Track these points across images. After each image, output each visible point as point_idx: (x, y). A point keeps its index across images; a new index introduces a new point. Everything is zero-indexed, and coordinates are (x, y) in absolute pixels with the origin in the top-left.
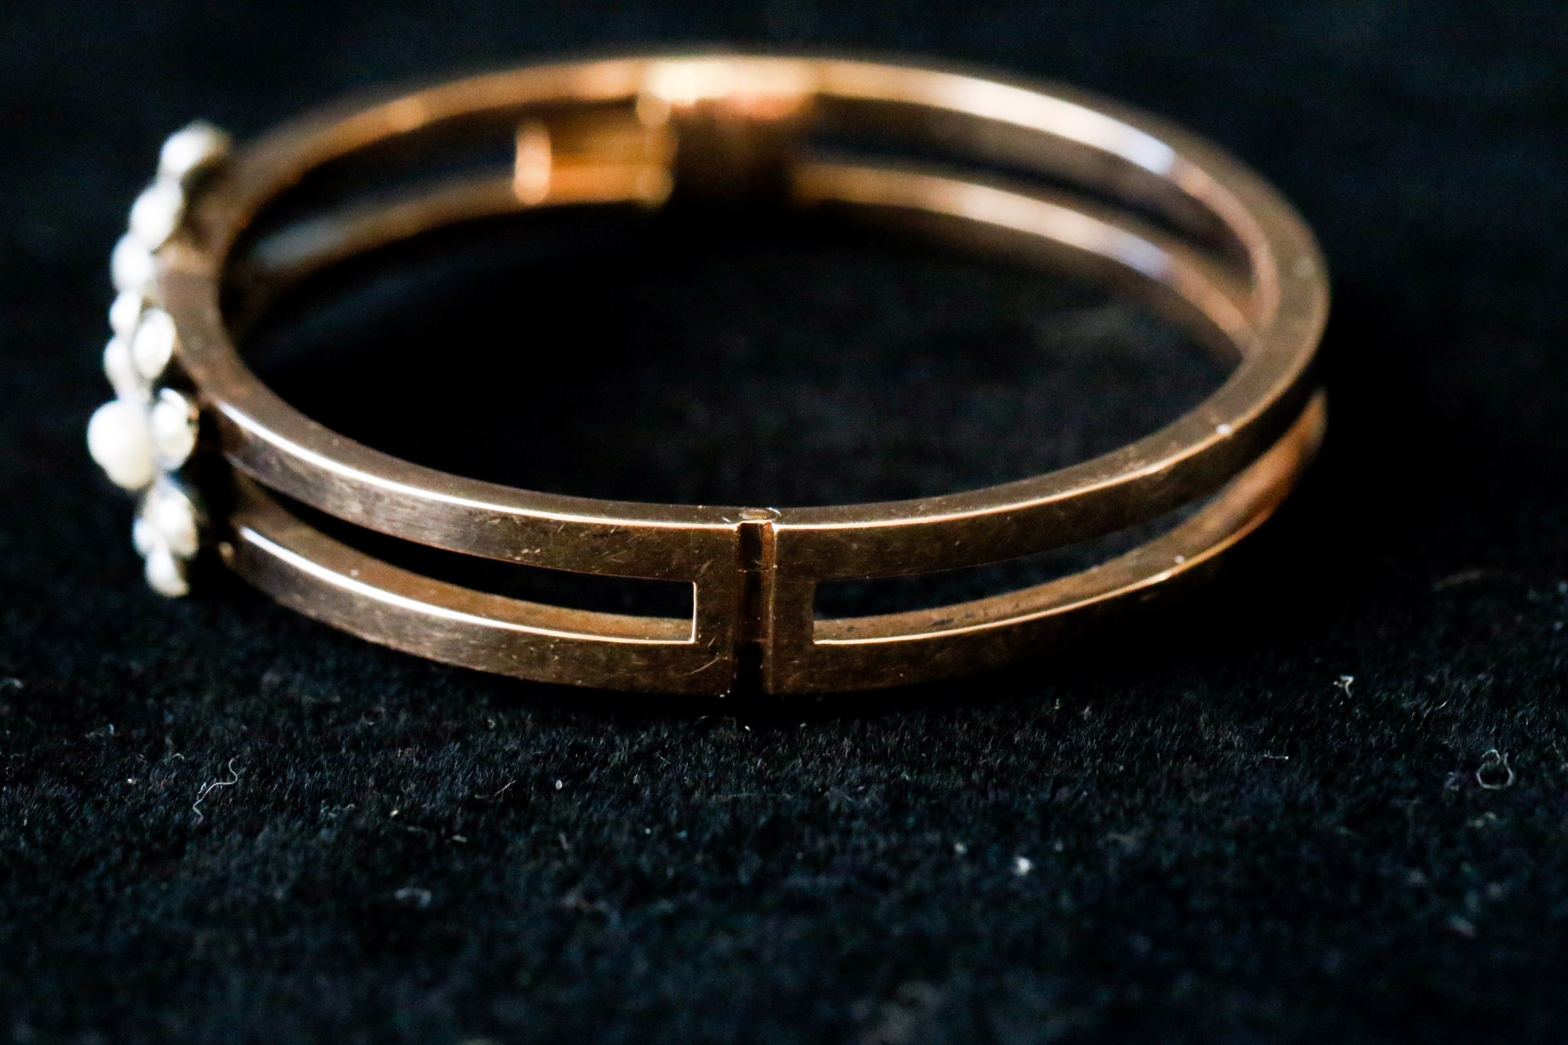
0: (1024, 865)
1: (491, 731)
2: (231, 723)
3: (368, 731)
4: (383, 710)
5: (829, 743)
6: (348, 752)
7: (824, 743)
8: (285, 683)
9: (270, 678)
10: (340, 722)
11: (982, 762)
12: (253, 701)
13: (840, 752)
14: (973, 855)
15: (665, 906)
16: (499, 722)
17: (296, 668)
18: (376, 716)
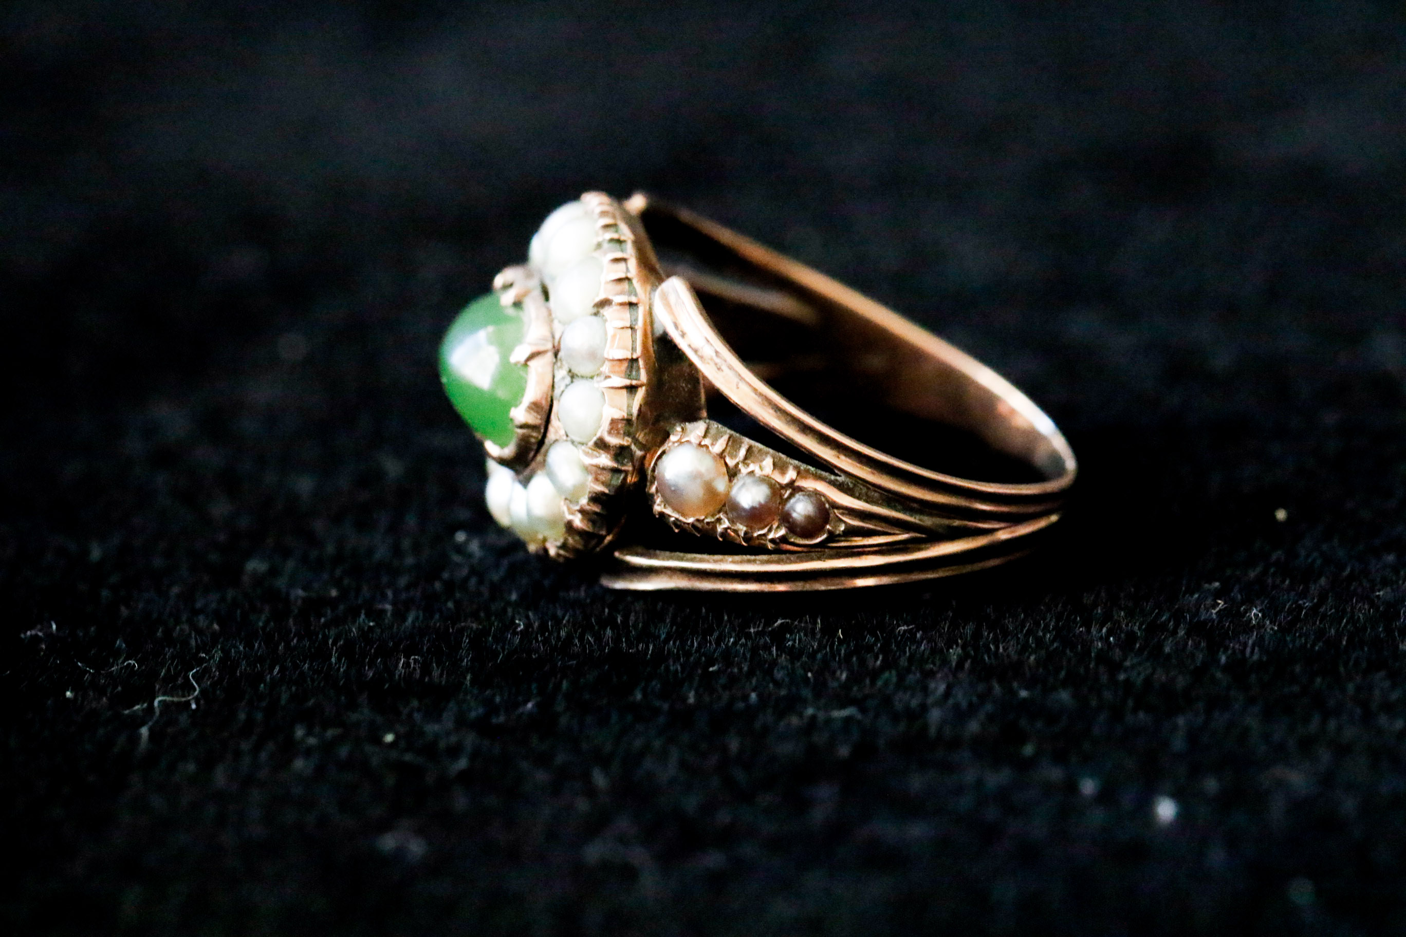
0: (1166, 810)
1: (517, 633)
2: (202, 621)
3: (365, 634)
4: (388, 607)
5: (934, 651)
6: (339, 659)
7: (927, 653)
8: (274, 572)
9: (255, 566)
10: (336, 621)
11: (1122, 677)
12: (230, 594)
13: (945, 662)
14: (1106, 796)
15: (714, 859)
16: (528, 625)
17: (286, 553)
18: (378, 615)
